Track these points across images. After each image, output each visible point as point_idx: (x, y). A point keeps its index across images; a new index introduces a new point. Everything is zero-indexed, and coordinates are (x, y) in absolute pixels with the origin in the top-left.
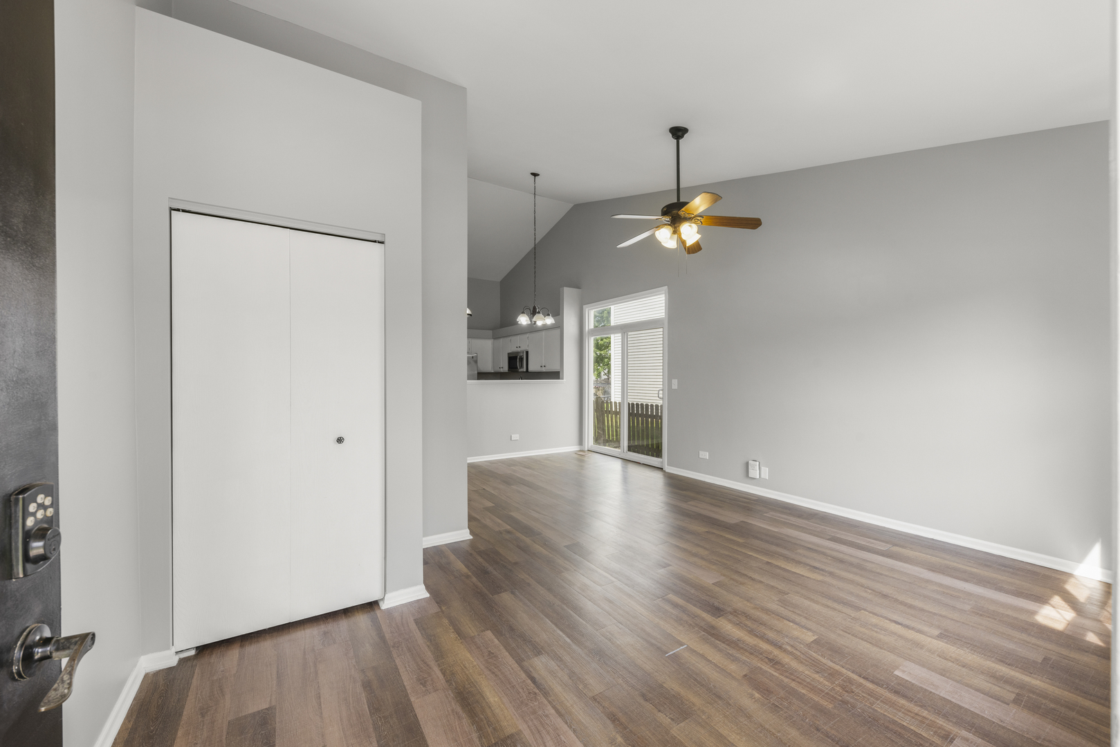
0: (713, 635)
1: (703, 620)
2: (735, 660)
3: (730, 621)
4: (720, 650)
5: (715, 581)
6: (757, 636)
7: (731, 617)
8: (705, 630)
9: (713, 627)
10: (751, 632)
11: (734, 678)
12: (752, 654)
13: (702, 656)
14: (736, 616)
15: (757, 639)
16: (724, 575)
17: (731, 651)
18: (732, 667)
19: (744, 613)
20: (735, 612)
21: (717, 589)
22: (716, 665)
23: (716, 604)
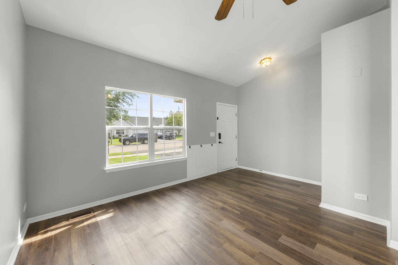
0: (224, 202)
1: (227, 206)
2: (220, 198)
3: (219, 206)
4: (223, 199)
5: (222, 221)
6: (213, 203)
7: (219, 207)
8: (227, 203)
9: (224, 204)
10: (214, 203)
11: (221, 195)
12: (215, 199)
13: (227, 198)
14: (217, 207)
15: (213, 202)
16: (218, 226)
17: (220, 199)
18: (220, 196)
19: (214, 208)
20: (217, 208)
21: (222, 217)
22: (224, 196)
23: (223, 211)
